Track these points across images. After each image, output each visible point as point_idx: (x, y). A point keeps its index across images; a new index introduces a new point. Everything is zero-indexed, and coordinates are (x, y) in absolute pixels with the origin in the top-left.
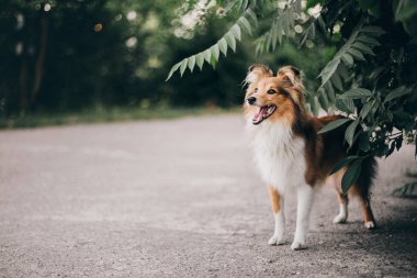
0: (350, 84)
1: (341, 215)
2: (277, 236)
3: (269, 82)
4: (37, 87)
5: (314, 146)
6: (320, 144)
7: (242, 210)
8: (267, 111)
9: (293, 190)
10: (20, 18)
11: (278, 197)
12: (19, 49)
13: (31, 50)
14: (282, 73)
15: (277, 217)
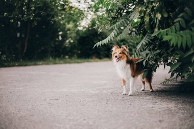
0: (146, 49)
1: (143, 88)
2: (124, 92)
3: (120, 50)
4: (25, 51)
5: (133, 67)
6: (135, 66)
7: (112, 88)
8: (119, 59)
9: (128, 79)
10: (19, 23)
11: (124, 81)
12: (18, 35)
13: (23, 36)
14: (122, 48)
15: (124, 87)
